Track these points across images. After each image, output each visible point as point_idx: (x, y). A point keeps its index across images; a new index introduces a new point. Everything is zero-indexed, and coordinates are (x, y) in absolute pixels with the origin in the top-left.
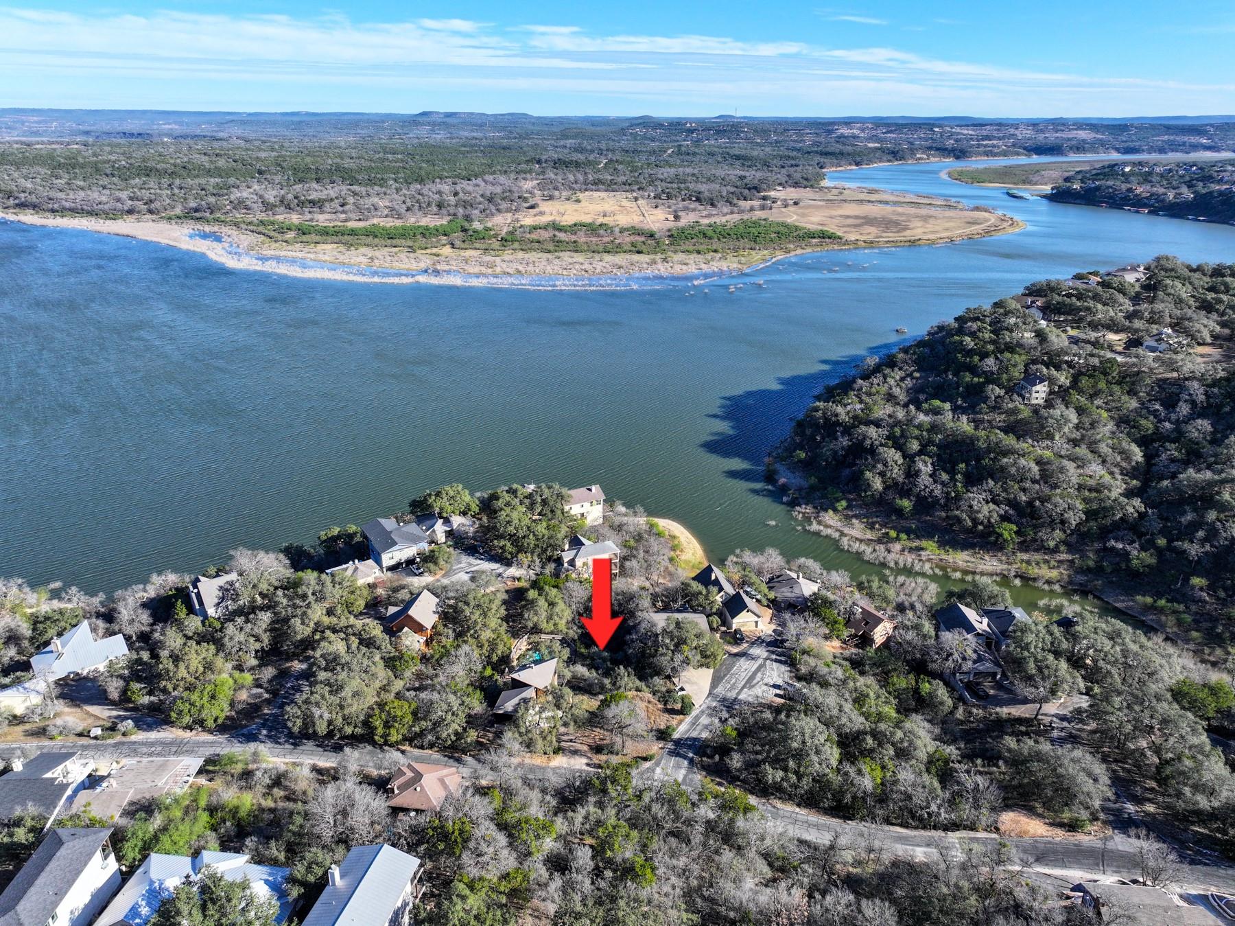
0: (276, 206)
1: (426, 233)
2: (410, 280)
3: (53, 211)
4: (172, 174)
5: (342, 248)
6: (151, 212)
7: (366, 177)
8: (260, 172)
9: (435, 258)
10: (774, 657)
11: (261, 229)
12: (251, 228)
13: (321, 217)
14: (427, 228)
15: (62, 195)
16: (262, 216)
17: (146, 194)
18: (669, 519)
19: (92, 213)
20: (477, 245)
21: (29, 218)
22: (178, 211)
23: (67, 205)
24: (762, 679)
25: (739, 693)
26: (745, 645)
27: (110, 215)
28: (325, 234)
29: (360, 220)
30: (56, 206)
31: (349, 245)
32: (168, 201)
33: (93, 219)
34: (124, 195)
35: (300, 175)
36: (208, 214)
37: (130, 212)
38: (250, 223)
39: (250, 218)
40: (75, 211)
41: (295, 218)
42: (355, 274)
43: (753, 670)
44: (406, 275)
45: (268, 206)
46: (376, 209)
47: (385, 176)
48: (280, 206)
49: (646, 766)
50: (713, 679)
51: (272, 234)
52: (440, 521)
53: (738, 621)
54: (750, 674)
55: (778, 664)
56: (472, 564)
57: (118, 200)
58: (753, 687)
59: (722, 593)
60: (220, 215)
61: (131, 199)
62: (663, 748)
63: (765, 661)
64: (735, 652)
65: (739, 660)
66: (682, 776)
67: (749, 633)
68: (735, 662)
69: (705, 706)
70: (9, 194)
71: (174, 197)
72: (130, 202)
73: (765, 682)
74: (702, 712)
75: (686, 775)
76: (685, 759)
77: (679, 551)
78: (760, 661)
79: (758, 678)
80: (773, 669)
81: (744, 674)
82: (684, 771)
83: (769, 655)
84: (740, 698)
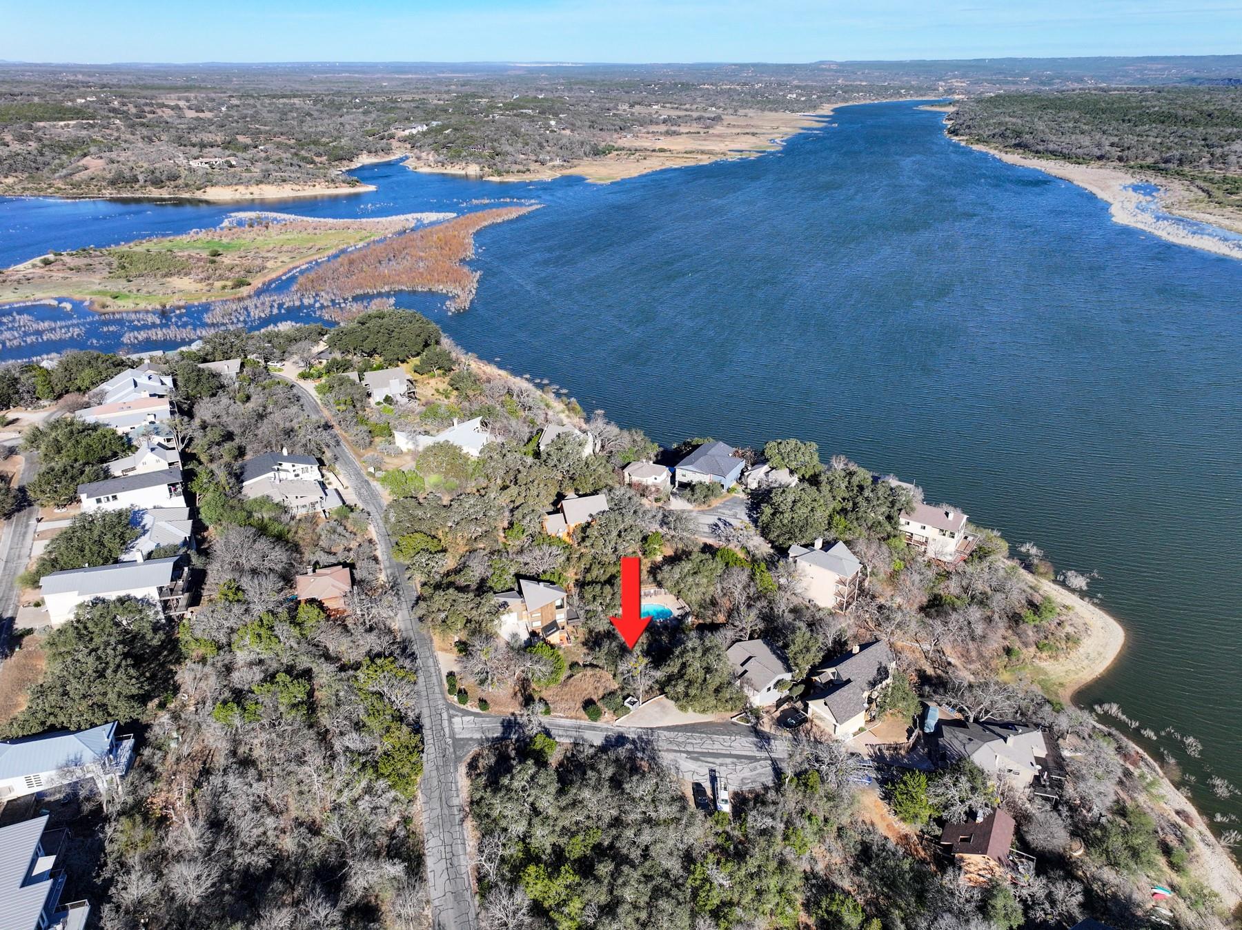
3: (1037, 152)
4: (1186, 122)
6: (1120, 159)
10: (784, 765)
11: (1213, 187)
12: (1202, 184)
15: (1055, 138)
17: (1130, 139)
19: (1066, 157)
21: (1013, 158)
22: (1150, 161)
23: (1051, 147)
24: (721, 765)
26: (785, 734)
27: (1078, 160)
30: (1041, 148)
32: (1149, 148)
33: (1062, 162)
34: (1106, 142)
36: (1174, 167)
37: (1100, 158)
38: (1211, 181)
39: (1218, 175)
40: (1054, 154)
43: (734, 752)
49: (470, 709)
50: (686, 725)
51: (1219, 194)
52: (766, 468)
53: (815, 708)
54: (724, 752)
55: (772, 772)
56: (735, 516)
57: (1099, 145)
58: (697, 759)
59: (833, 670)
60: (1186, 169)
61: (1112, 145)
62: (513, 714)
63: (766, 759)
64: (762, 729)
65: (746, 736)
66: (468, 736)
67: (814, 729)
68: (739, 734)
69: (621, 730)
70: (1018, 134)
71: (1158, 146)
72: (1107, 148)
73: (717, 768)
74: (607, 729)
75: (471, 739)
76: (503, 733)
77: (1044, 655)
78: (763, 754)
79: (719, 761)
80: (753, 769)
81: (717, 746)
82: (477, 736)
83: (783, 760)
84: (662, 753)
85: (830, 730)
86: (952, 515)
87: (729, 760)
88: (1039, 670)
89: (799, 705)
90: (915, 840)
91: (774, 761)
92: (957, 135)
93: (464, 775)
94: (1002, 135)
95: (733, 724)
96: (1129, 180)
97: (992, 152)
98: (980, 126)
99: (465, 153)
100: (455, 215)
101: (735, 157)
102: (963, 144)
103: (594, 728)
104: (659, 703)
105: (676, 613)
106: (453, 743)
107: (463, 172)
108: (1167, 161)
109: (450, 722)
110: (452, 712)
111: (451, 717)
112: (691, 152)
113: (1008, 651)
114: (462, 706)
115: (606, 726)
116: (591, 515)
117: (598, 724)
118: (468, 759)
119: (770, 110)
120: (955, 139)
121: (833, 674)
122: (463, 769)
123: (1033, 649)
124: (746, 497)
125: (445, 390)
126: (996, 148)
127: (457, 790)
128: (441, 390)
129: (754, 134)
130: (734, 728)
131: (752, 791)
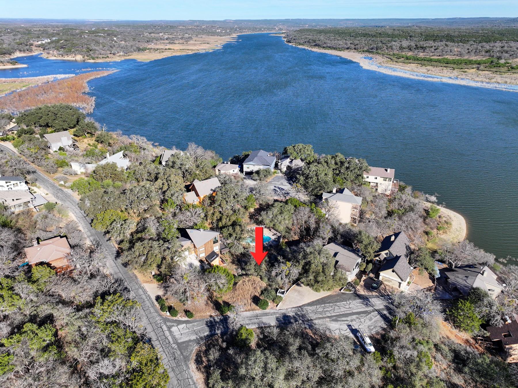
0: (404, 48)
1: (471, 62)
2: (439, 80)
3: (324, 47)
4: (373, 36)
5: (419, 66)
6: (355, 49)
7: (459, 39)
8: (411, 37)
9: (463, 73)
10: (385, 312)
11: (391, 57)
12: (388, 56)
13: (421, 54)
14: (472, 60)
15: (329, 42)
16: (396, 52)
17: (356, 42)
19: (335, 49)
20: (492, 69)
21: (316, 50)
22: (365, 49)
23: (329, 45)
24: (352, 321)
26: (374, 294)
27: (340, 49)
28: (416, 60)
29: (439, 56)
30: (325, 46)
31: (423, 65)
32: (364, 45)
33: (334, 51)
34: (349, 43)
35: (428, 38)
36: (375, 51)
37: (348, 48)
38: (390, 55)
39: (391, 53)
40: (330, 48)
41: (410, 54)
42: (414, 75)
43: (354, 311)
45: (401, 48)
46: (451, 52)
47: (470, 39)
48: (407, 48)
49: (180, 319)
50: (318, 300)
51: (395, 59)
52: (288, 160)
53: (384, 275)
54: (348, 312)
55: (381, 319)
56: (282, 184)
57: (346, 44)
58: (336, 320)
59: (387, 251)
60: (379, 51)
61: (351, 44)
62: (211, 316)
63: (373, 311)
64: (360, 293)
65: (355, 299)
66: (187, 339)
67: (387, 288)
68: (349, 299)
69: (283, 311)
70: (315, 41)
71: (367, 44)
72: (350, 45)
73: (350, 323)
74: (274, 313)
75: (190, 341)
76: (210, 331)
77: (441, 232)
78: (371, 309)
79: (349, 318)
80: (371, 319)
81: (343, 309)
82: (193, 337)
83: (383, 309)
84: (314, 321)
85: (396, 286)
86: (389, 170)
87: (354, 317)
88: (441, 240)
89: (372, 275)
90: (472, 341)
91: (379, 312)
92: (290, 43)
93: (195, 370)
94: (309, 42)
95: (343, 294)
96: (363, 55)
97: (306, 48)
98: (299, 39)
99: (73, 50)
100: (74, 75)
101: (204, 51)
102: (294, 46)
103: (266, 314)
104: (296, 290)
105: (273, 238)
106: (178, 347)
107: (74, 59)
108: (372, 49)
109: (170, 332)
110: (168, 324)
111: (169, 328)
113: (427, 233)
114: (175, 318)
115: (272, 311)
116: (212, 190)
117: (267, 311)
118: (193, 357)
119: (211, 35)
120: (290, 44)
121: (386, 254)
122: (193, 366)
123: (435, 230)
124: (283, 175)
125: (94, 144)
126: (307, 47)
127: (194, 383)
128: (91, 144)
129: (208, 43)
130: (344, 296)
131: (377, 333)
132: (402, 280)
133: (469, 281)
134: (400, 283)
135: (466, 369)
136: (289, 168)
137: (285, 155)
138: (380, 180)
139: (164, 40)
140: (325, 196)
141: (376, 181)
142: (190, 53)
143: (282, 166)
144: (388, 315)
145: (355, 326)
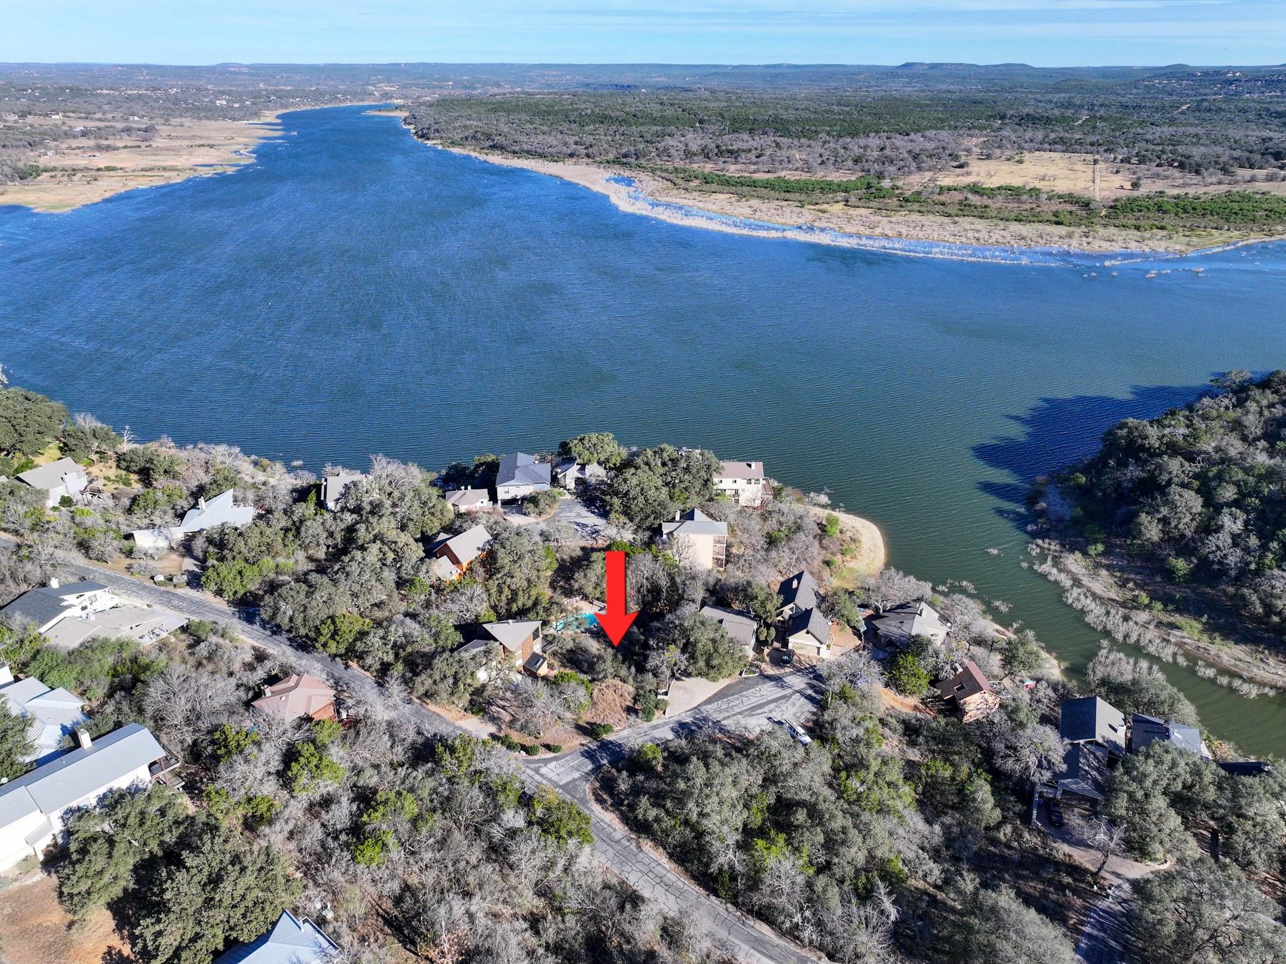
0: (695, 155)
1: (827, 188)
2: (779, 234)
3: (514, 152)
4: (622, 122)
5: (734, 198)
6: (588, 156)
7: (800, 129)
8: (701, 122)
9: (820, 214)
10: (810, 692)
11: (672, 177)
12: (664, 175)
13: (732, 168)
14: (830, 184)
15: (524, 138)
16: (679, 164)
17: (589, 139)
18: (872, 521)
19: (542, 156)
20: (871, 204)
21: (496, 159)
22: (611, 157)
23: (525, 147)
24: (771, 711)
25: (724, 719)
26: (787, 670)
27: (555, 158)
28: (728, 183)
29: (769, 172)
30: (517, 148)
31: (741, 196)
32: (606, 146)
33: (541, 161)
34: (571, 140)
35: (737, 125)
36: (633, 160)
37: (571, 155)
38: (666, 170)
39: (670, 166)
40: (531, 154)
41: (708, 167)
42: (729, 225)
43: (770, 698)
44: (777, 230)
45: (689, 154)
46: (789, 162)
47: (819, 129)
48: (700, 154)
49: (544, 756)
50: (716, 694)
51: (679, 181)
52: (576, 467)
53: (795, 641)
54: (762, 701)
55: (807, 701)
56: (579, 515)
57: (566, 144)
58: (751, 715)
59: (792, 605)
60: (643, 161)
61: (576, 143)
62: (583, 745)
63: (794, 693)
64: (769, 673)
65: (764, 683)
66: (569, 779)
67: (802, 658)
68: (757, 684)
69: (676, 718)
70: (489, 137)
71: (612, 143)
72: (574, 146)
73: (770, 715)
74: (666, 724)
75: (574, 780)
76: (593, 763)
77: (848, 557)
78: (789, 691)
79: (766, 709)
80: (794, 705)
81: (754, 700)
82: (577, 775)
83: (805, 689)
84: (723, 722)
85: (813, 653)
86: (753, 464)
87: (772, 706)
88: (851, 570)
89: (777, 645)
90: (921, 706)
91: (800, 692)
92: (428, 139)
93: (603, 811)
94: (474, 138)
95: (746, 678)
96: (609, 174)
97: (474, 154)
98: (448, 129)
101: (208, 173)
102: (440, 147)
103: (655, 727)
104: (680, 688)
105: (602, 614)
106: (564, 790)
108: (625, 156)
109: (542, 775)
110: (533, 766)
111: (537, 771)
112: (150, 170)
113: (827, 563)
114: (536, 757)
115: (661, 721)
116: (479, 549)
117: (655, 721)
118: (590, 797)
119: (208, 119)
120: (429, 143)
121: (792, 609)
122: (597, 808)
123: (839, 556)
124: (574, 497)
125: (119, 477)
126: (474, 150)
127: (609, 826)
128: (113, 478)
129: (211, 146)
130: (749, 682)
131: (808, 720)
132: (821, 643)
133: (905, 628)
134: (819, 648)
135: (921, 739)
136: (579, 481)
137: (565, 455)
138: (741, 484)
139: (75, 137)
140: (667, 528)
141: (735, 486)
142: (177, 179)
143: (568, 481)
144: (814, 694)
145: (777, 718)
